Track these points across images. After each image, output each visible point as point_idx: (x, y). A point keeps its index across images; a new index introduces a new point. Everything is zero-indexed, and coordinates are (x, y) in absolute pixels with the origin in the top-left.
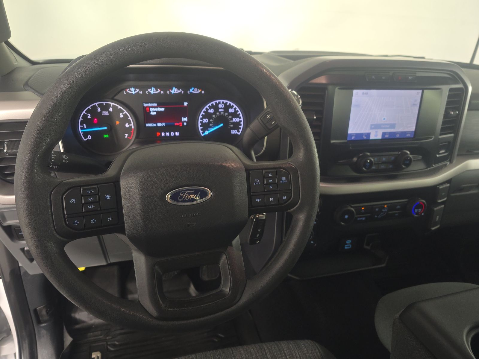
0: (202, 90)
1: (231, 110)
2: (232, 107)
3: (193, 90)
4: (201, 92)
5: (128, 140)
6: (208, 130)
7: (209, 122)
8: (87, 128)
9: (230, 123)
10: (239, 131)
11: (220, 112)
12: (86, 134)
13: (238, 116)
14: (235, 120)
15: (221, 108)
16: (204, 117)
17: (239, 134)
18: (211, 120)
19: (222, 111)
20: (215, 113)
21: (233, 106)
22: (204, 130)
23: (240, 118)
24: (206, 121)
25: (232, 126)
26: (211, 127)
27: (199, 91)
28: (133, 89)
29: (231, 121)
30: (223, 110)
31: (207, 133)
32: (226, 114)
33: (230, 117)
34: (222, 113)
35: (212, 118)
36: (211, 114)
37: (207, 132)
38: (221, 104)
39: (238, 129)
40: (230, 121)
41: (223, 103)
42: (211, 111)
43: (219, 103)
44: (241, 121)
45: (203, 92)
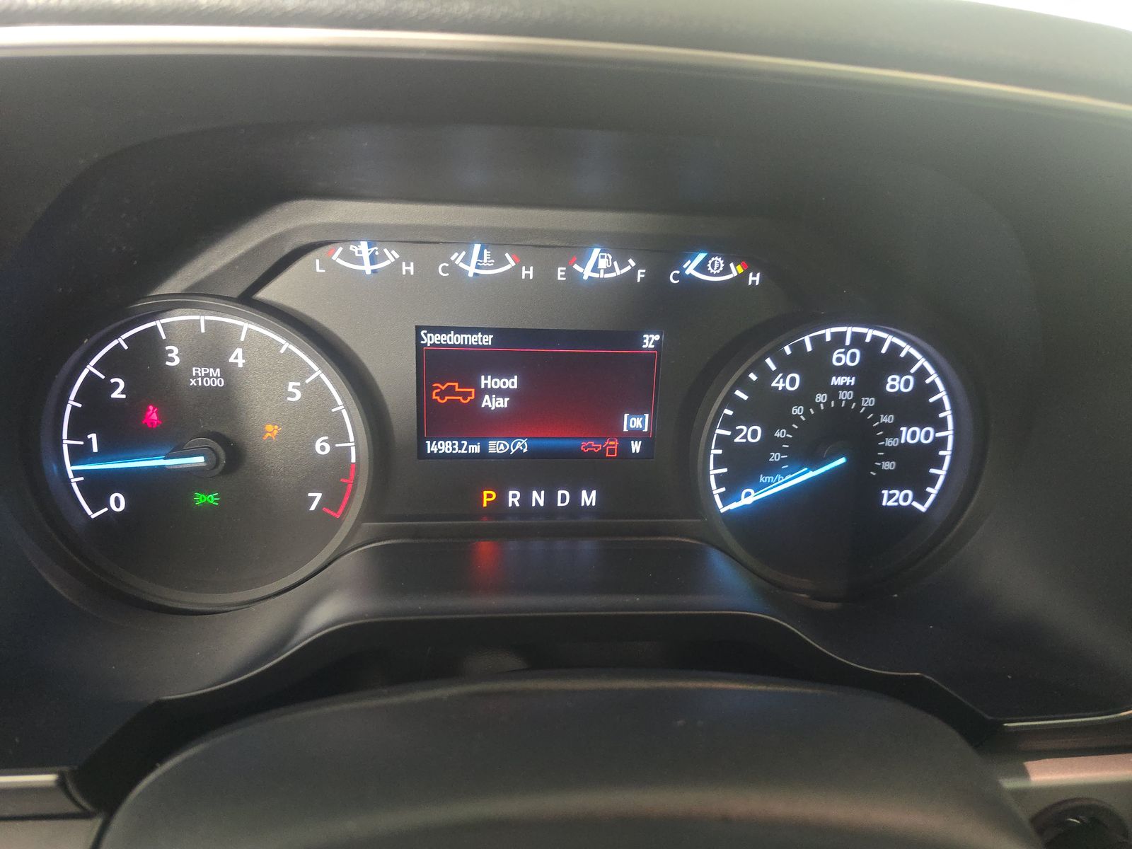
0: (751, 266)
1: (896, 384)
2: (903, 365)
3: (702, 268)
4: (742, 278)
5: (325, 522)
6: (759, 488)
7: (770, 443)
8: (103, 455)
9: (884, 448)
10: (921, 497)
11: (834, 392)
12: (97, 487)
13: (930, 416)
14: (913, 435)
15: (845, 370)
17: (923, 508)
18: (780, 434)
19: (845, 387)
20: (803, 396)
21: (911, 360)
22: (732, 486)
23: (941, 425)
24: (750, 434)
25: (888, 466)
26: (773, 469)
27: (736, 270)
28: (363, 249)
29: (890, 442)
30: (850, 381)
31: (748, 498)
32: (869, 402)
33: (887, 419)
34: (845, 396)
35: (787, 421)
36: (788, 399)
37: (748, 494)
38: (848, 348)
39: (919, 485)
40: (882, 438)
41: (858, 339)
42: (786, 383)
43: (839, 339)
44: (941, 443)
45: (755, 279)
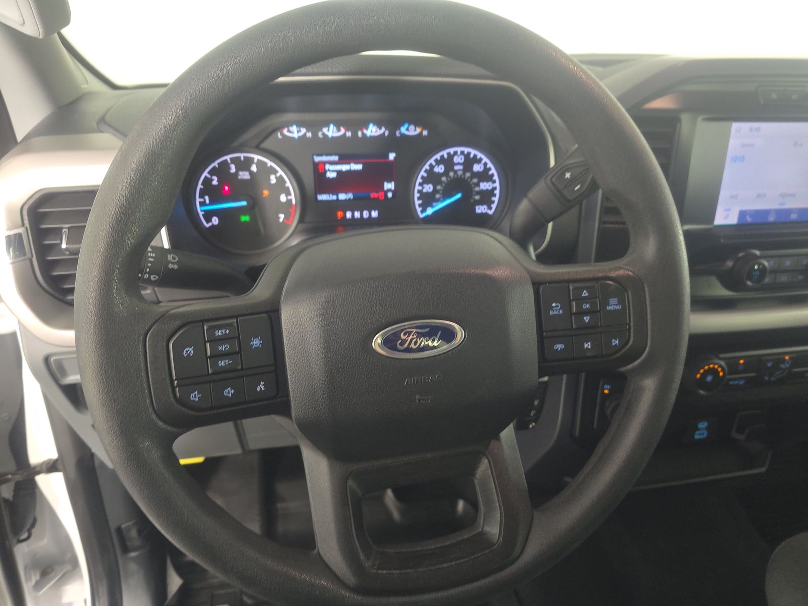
0: (424, 128)
1: (477, 168)
2: (479, 161)
3: (407, 129)
4: (421, 133)
5: (285, 225)
6: (432, 207)
7: (435, 191)
8: (211, 203)
9: (475, 191)
10: (490, 208)
11: (456, 172)
12: (208, 215)
13: (490, 179)
14: (485, 186)
15: (459, 164)
16: (425, 181)
17: (491, 212)
18: (439, 187)
19: (459, 170)
20: (446, 173)
21: (481, 160)
22: (424, 207)
23: (494, 182)
24: (428, 188)
25: (477, 197)
26: (438, 201)
27: (418, 130)
28: (294, 128)
29: (477, 189)
30: (461, 167)
31: (430, 211)
32: (468, 175)
33: (475, 180)
34: (460, 173)
35: (440, 182)
36: (440, 175)
37: (429, 210)
38: (459, 156)
39: (489, 203)
40: (475, 187)
41: (462, 153)
42: (440, 169)
43: (456, 153)
44: (495, 189)
45: (425, 133)
